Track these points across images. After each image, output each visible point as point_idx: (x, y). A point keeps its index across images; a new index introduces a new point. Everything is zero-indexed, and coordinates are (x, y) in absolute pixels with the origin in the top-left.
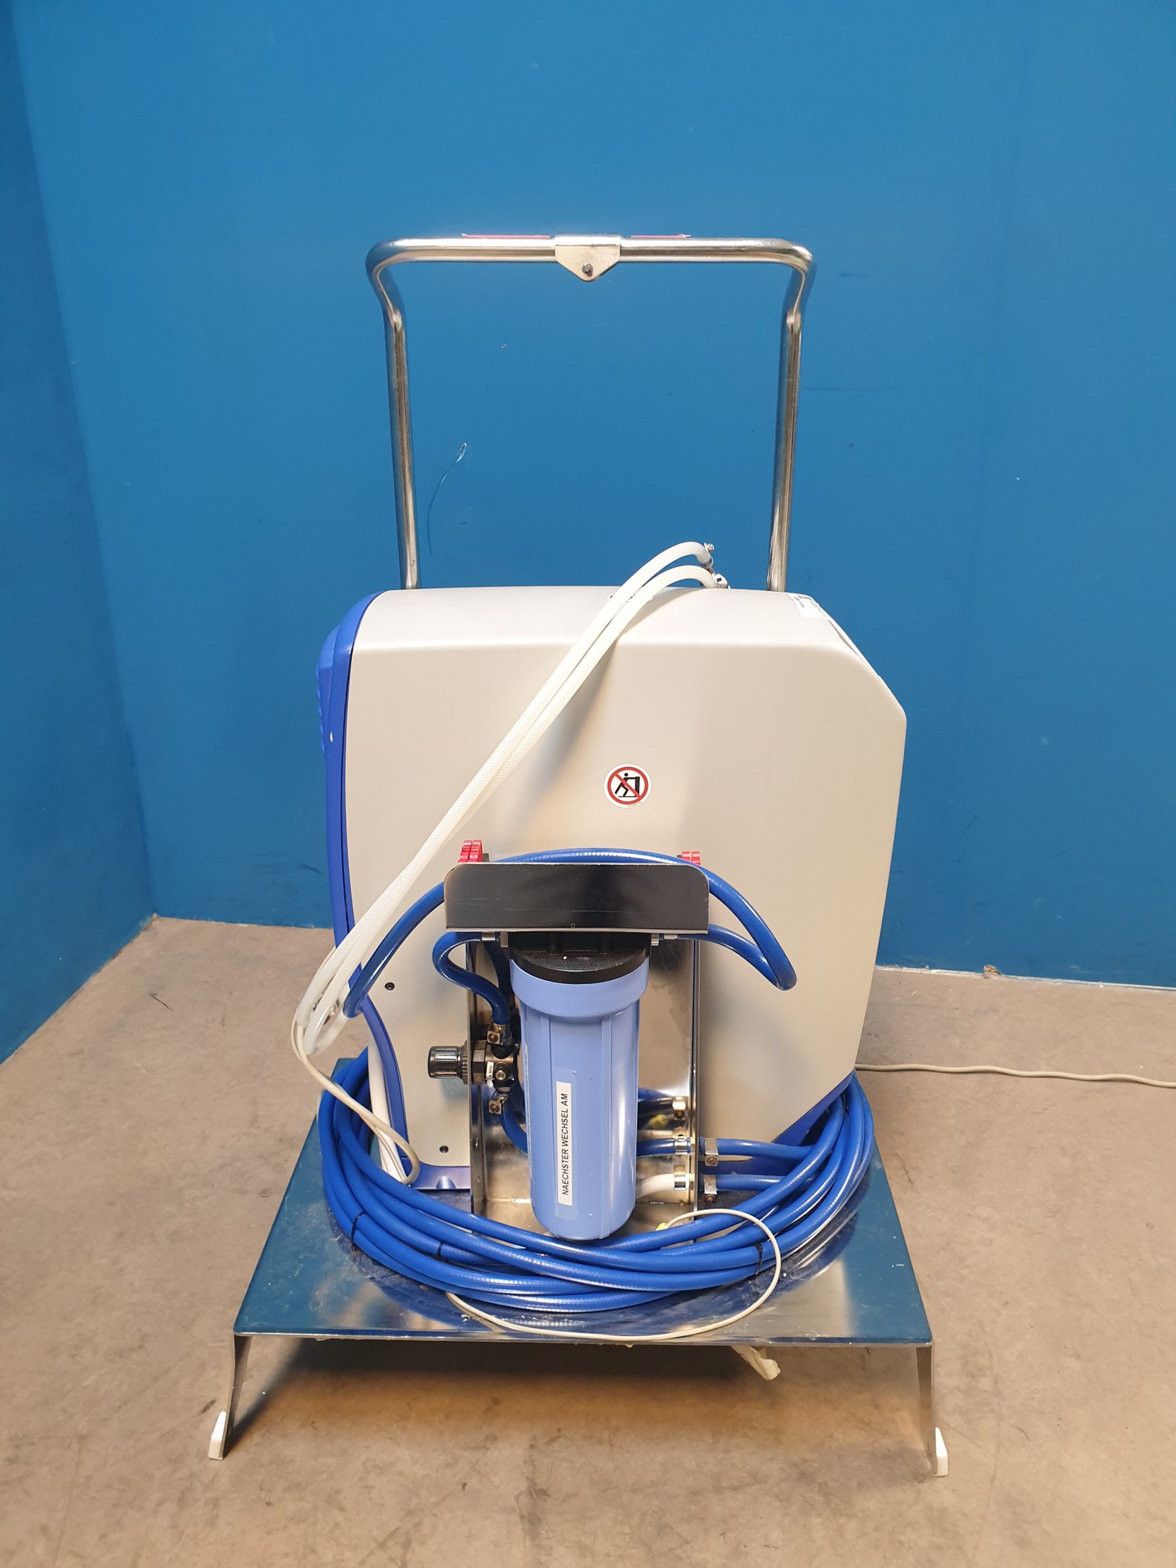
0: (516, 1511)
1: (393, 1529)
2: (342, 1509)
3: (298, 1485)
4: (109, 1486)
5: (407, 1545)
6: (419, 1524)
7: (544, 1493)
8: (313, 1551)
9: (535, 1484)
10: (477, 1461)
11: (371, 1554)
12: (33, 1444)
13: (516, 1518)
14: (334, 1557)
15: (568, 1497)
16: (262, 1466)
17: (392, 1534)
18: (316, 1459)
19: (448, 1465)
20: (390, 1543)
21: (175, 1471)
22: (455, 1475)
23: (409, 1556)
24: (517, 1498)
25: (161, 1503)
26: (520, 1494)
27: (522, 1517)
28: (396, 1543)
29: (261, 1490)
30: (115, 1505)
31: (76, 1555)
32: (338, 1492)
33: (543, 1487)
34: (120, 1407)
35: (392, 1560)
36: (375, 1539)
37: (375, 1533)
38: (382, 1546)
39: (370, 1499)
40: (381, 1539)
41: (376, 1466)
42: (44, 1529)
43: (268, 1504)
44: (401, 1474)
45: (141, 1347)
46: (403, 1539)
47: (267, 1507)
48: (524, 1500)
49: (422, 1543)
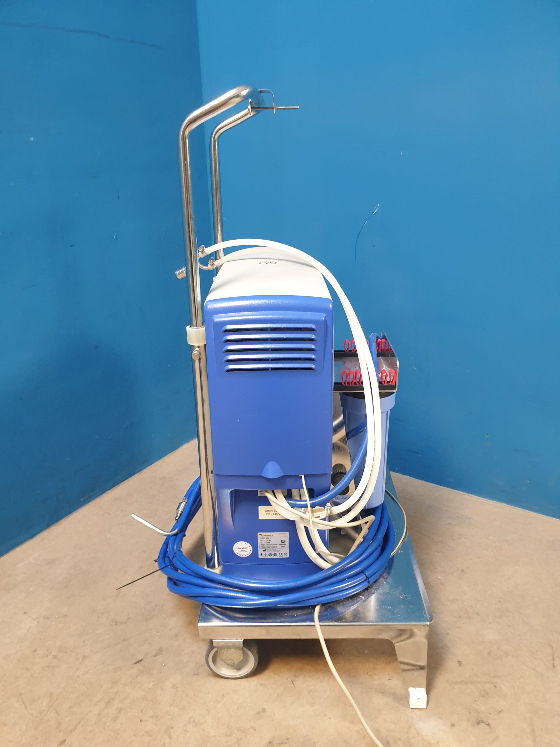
2: (170, 737)
3: (157, 717)
4: (84, 684)
10: (241, 739)
12: (66, 652)
16: (147, 700)
18: (170, 707)
19: (226, 735)
21: (112, 688)
22: (227, 742)
25: (99, 701)
29: (141, 712)
30: (82, 694)
31: (57, 713)
32: (172, 728)
34: (105, 648)
39: (184, 738)
41: (194, 721)
42: (51, 694)
43: (141, 721)
44: (203, 730)
45: (125, 623)
47: (140, 722)
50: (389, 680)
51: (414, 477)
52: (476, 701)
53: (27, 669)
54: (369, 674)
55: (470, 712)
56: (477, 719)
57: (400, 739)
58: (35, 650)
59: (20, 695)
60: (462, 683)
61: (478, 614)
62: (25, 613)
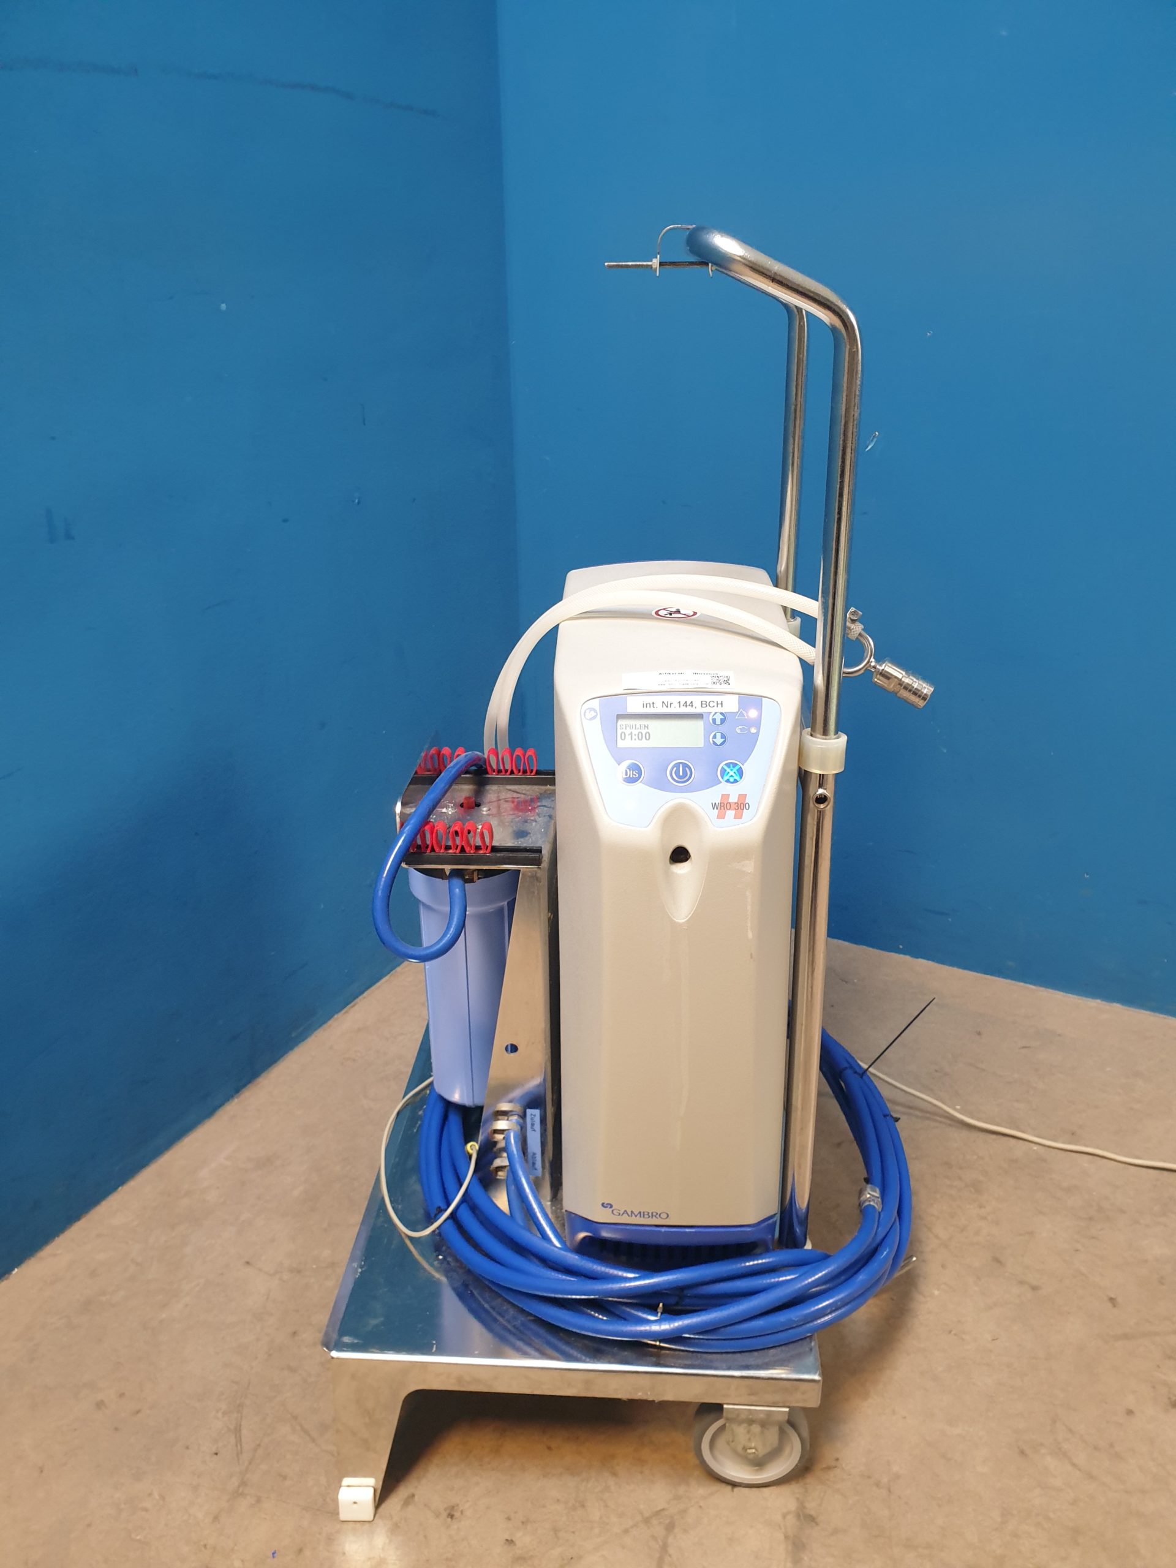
0: (781, 1529)
1: (659, 1508)
5: (670, 1527)
6: (684, 1512)
7: (812, 1519)
8: (583, 1506)
9: (804, 1507)
11: (635, 1525)
13: (780, 1536)
14: (601, 1518)
15: (835, 1531)
17: (658, 1513)
20: (654, 1522)
23: (670, 1540)
24: (784, 1516)
26: (788, 1513)
27: (786, 1537)
28: (660, 1523)
33: (813, 1513)
35: (654, 1538)
36: (641, 1513)
37: (642, 1507)
38: (647, 1521)
40: (647, 1514)
46: (667, 1521)
48: (791, 1520)
49: (685, 1531)
50: (993, 1340)
51: (938, 962)
52: (1158, 1366)
53: (292, 1370)
54: (952, 1333)
55: (1154, 1387)
56: (1169, 1398)
57: (1042, 1444)
58: (295, 1333)
59: (295, 1418)
60: (1126, 1337)
61: (1122, 1211)
62: (248, 1263)
